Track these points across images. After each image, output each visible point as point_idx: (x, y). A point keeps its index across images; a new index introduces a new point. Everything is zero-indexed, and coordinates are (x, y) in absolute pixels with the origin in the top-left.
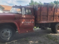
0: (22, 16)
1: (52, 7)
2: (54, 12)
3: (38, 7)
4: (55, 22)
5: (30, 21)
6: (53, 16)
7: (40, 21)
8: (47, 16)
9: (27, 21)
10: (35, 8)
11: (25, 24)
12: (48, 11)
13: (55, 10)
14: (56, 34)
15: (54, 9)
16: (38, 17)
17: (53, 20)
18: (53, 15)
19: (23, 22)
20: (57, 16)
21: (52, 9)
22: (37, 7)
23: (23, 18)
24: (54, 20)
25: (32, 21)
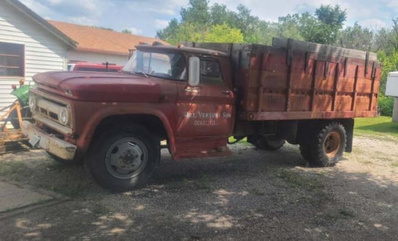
0: (188, 89)
1: (306, 55)
2: (314, 74)
3: (252, 55)
4: (319, 117)
5: (216, 110)
6: (311, 93)
7: (256, 111)
8: (286, 93)
9: (204, 111)
10: (236, 56)
11: (197, 123)
12: (289, 71)
13: (320, 66)
14: (320, 170)
15: (315, 63)
16: (251, 95)
17: (310, 109)
18: (308, 87)
19: (188, 115)
20: (326, 92)
21: (306, 65)
22: (245, 54)
23: (189, 98)
24: (315, 108)
25: (224, 110)
